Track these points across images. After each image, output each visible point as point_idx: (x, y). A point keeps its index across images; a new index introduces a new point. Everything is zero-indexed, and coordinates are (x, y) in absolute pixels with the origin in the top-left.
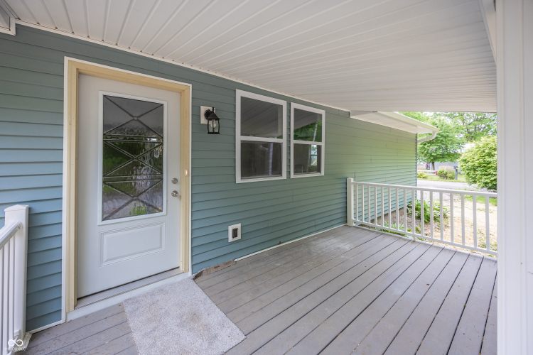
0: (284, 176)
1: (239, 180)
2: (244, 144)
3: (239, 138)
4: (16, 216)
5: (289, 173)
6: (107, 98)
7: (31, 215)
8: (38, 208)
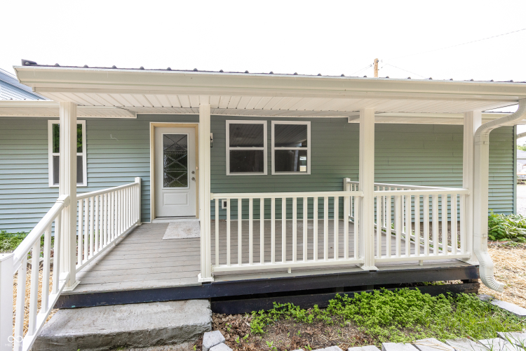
0: (265, 173)
1: (228, 173)
2: (232, 153)
3: (228, 149)
4: (137, 180)
5: (269, 170)
6: (164, 135)
7: (142, 182)
8: (144, 179)
